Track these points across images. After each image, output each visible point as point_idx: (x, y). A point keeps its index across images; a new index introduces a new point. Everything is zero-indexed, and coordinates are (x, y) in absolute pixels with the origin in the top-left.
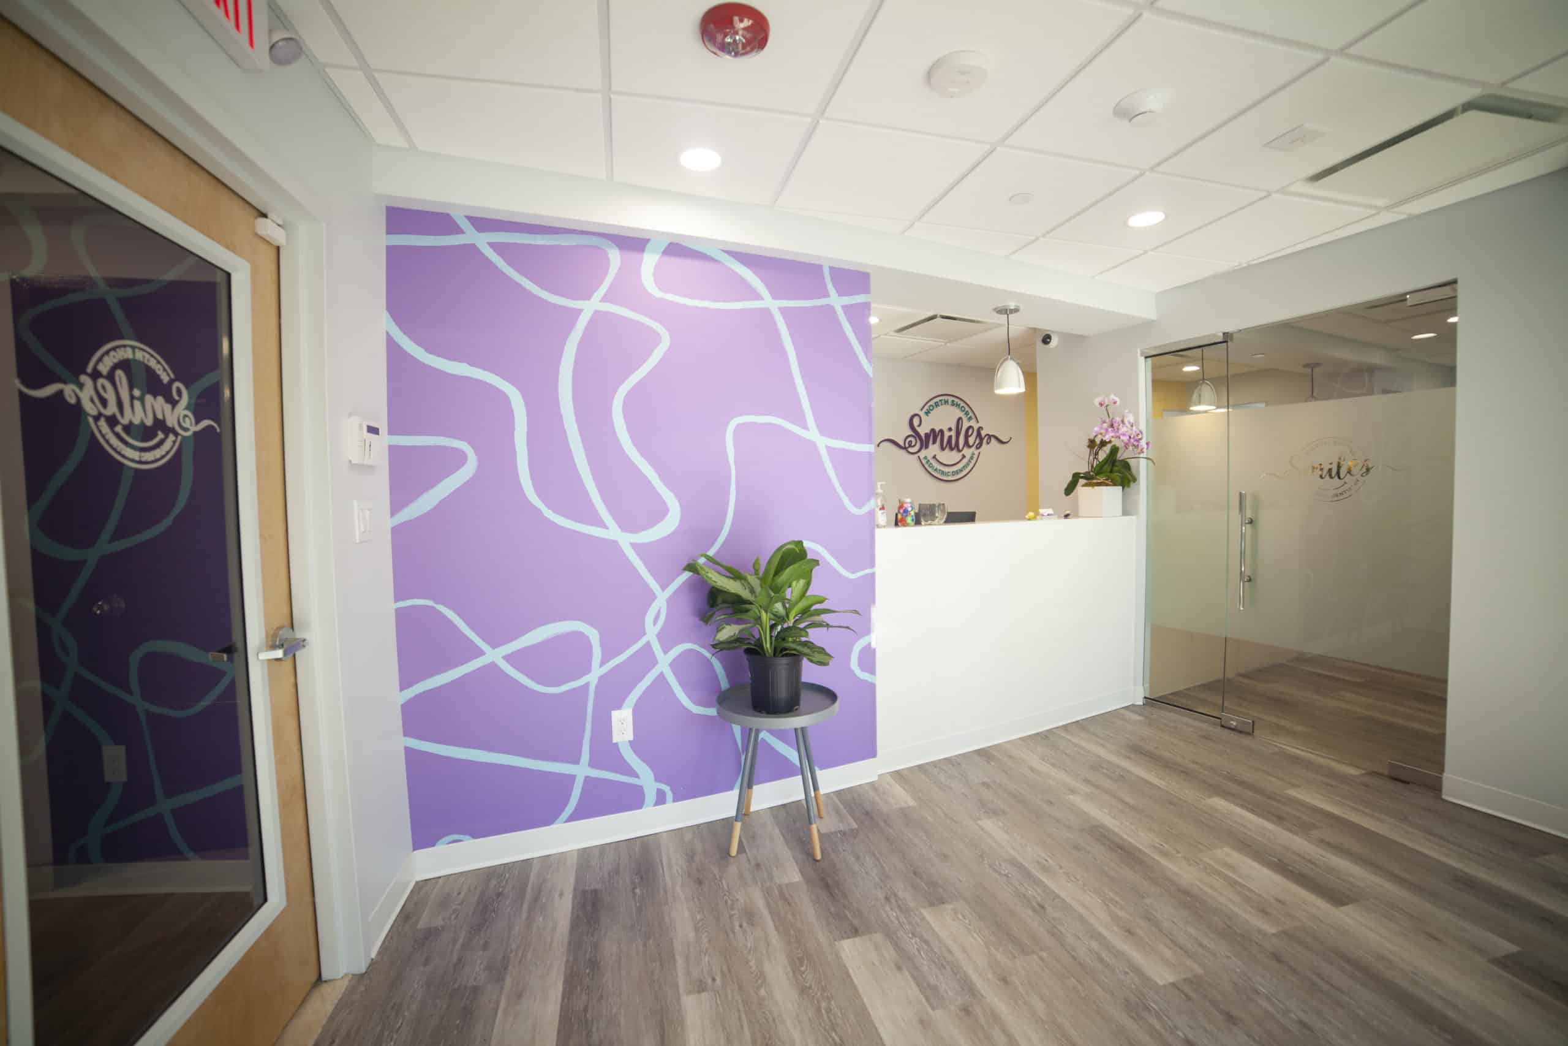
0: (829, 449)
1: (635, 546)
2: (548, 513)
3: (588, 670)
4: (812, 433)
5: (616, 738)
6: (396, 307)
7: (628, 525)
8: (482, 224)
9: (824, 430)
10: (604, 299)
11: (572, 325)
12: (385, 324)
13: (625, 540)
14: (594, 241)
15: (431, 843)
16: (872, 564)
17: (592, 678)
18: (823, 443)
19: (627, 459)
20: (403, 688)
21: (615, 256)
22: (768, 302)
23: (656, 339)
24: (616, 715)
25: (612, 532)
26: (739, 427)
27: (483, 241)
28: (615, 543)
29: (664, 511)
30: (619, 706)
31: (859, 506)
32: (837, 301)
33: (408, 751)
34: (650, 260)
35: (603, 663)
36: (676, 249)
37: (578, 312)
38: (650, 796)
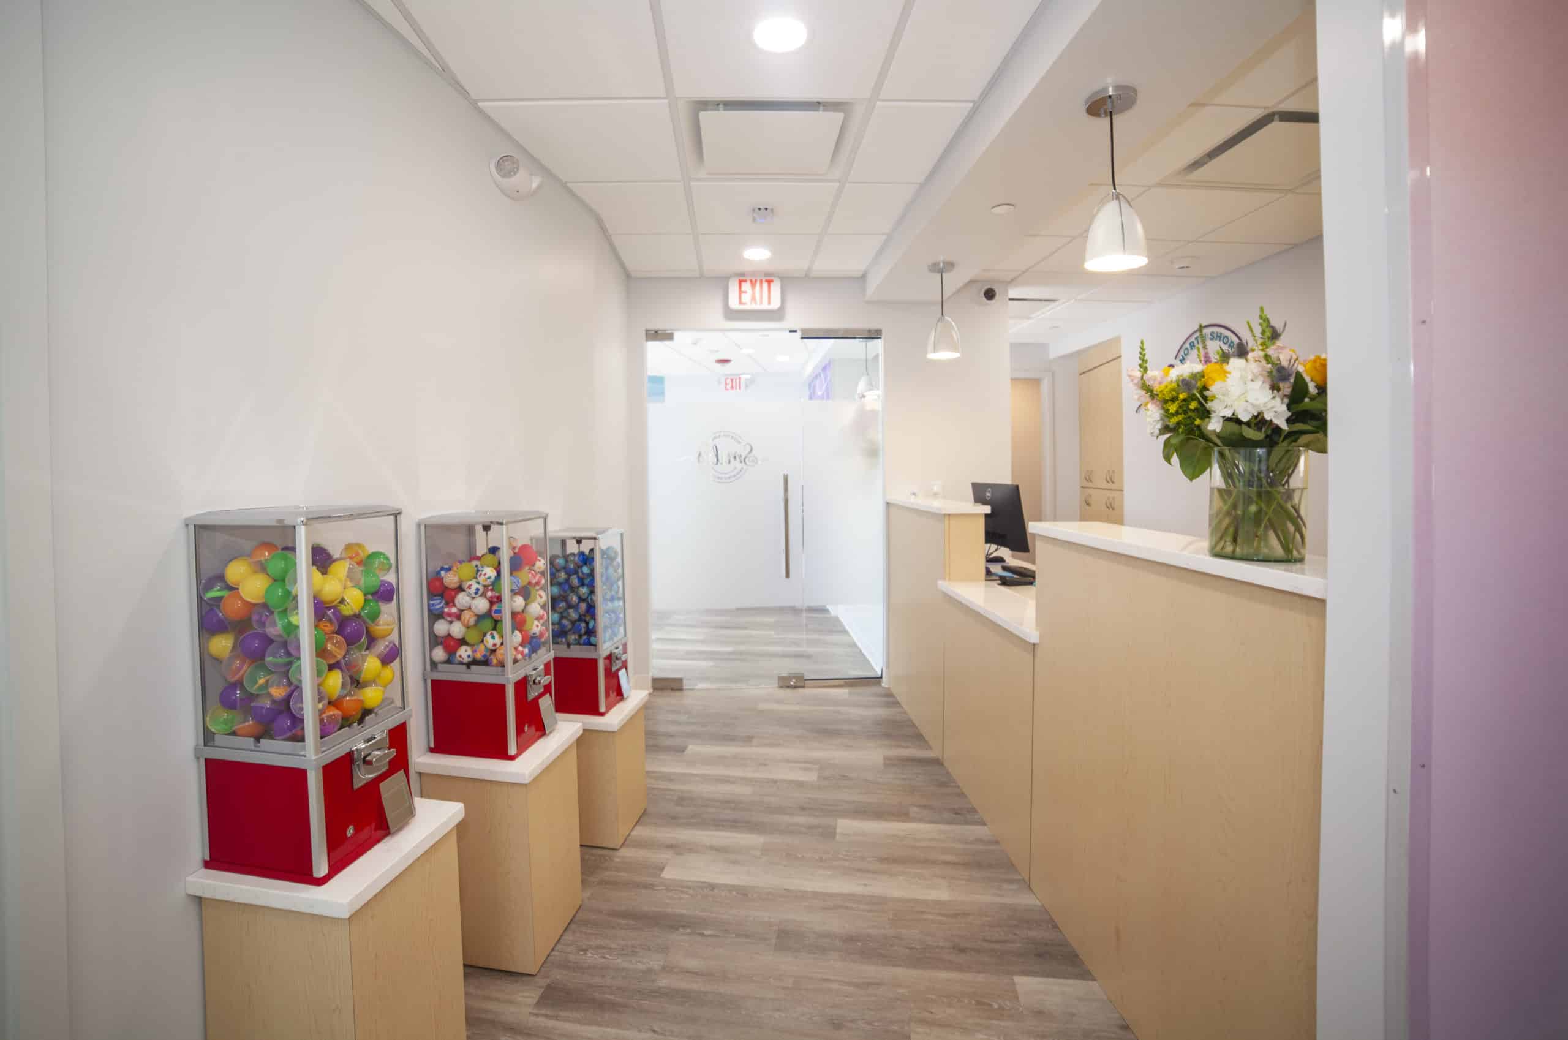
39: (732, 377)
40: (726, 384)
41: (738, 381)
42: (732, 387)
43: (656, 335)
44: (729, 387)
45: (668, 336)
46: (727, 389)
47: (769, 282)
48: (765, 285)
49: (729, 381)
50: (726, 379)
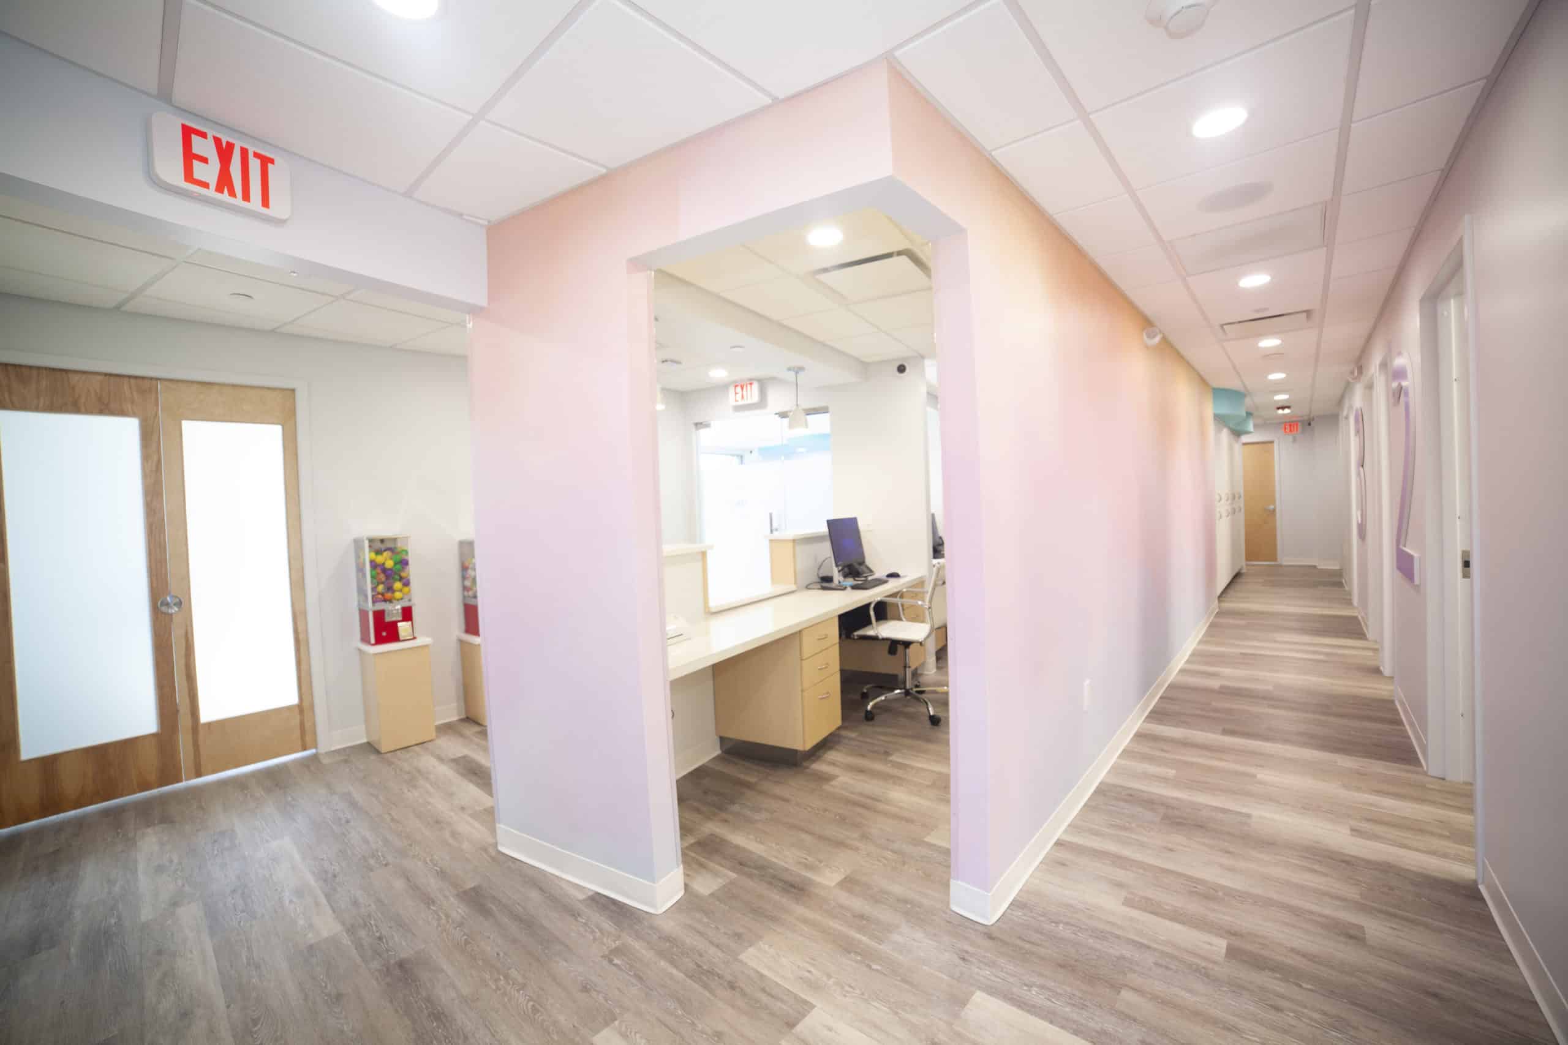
43: (698, 425)
45: (707, 426)
47: (751, 384)
48: (749, 386)
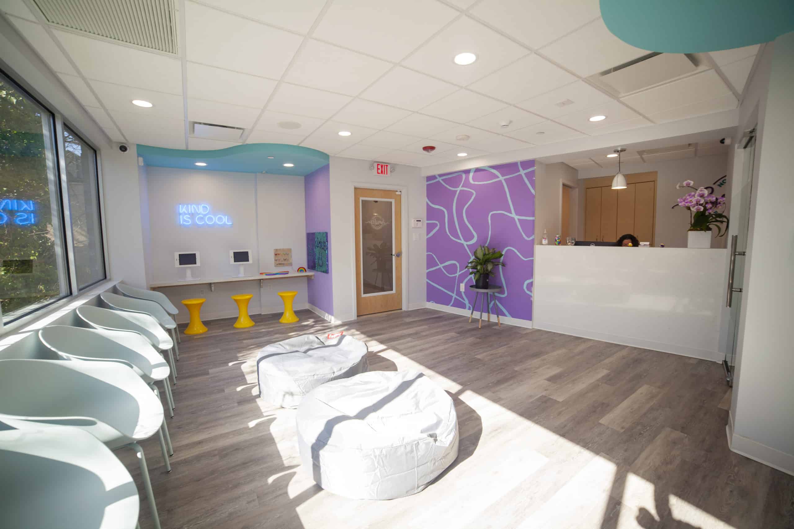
0: (519, 219)
1: (467, 245)
2: (451, 237)
3: (456, 273)
4: (513, 215)
5: (461, 290)
6: (428, 196)
7: (466, 240)
8: (441, 175)
9: (517, 214)
10: (462, 187)
11: (456, 194)
12: (426, 200)
13: (465, 244)
14: (460, 173)
15: (429, 302)
16: (533, 257)
17: (457, 275)
18: (516, 218)
19: (466, 224)
20: (427, 269)
21: (464, 176)
22: (501, 178)
23: (472, 194)
24: (461, 284)
25: (462, 241)
26: (492, 215)
27: (440, 179)
28: (463, 244)
29: (473, 237)
30: (462, 283)
31: (528, 236)
32: (522, 172)
33: (427, 282)
34: (471, 175)
35: (459, 272)
36: (477, 170)
37: (457, 191)
38: (467, 307)
39: (382, 164)
40: (378, 169)
41: (386, 167)
42: (382, 171)
44: (380, 171)
46: (378, 173)
49: (380, 167)
50: (378, 165)
